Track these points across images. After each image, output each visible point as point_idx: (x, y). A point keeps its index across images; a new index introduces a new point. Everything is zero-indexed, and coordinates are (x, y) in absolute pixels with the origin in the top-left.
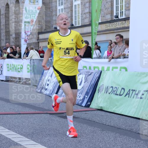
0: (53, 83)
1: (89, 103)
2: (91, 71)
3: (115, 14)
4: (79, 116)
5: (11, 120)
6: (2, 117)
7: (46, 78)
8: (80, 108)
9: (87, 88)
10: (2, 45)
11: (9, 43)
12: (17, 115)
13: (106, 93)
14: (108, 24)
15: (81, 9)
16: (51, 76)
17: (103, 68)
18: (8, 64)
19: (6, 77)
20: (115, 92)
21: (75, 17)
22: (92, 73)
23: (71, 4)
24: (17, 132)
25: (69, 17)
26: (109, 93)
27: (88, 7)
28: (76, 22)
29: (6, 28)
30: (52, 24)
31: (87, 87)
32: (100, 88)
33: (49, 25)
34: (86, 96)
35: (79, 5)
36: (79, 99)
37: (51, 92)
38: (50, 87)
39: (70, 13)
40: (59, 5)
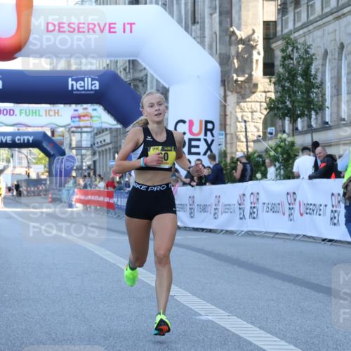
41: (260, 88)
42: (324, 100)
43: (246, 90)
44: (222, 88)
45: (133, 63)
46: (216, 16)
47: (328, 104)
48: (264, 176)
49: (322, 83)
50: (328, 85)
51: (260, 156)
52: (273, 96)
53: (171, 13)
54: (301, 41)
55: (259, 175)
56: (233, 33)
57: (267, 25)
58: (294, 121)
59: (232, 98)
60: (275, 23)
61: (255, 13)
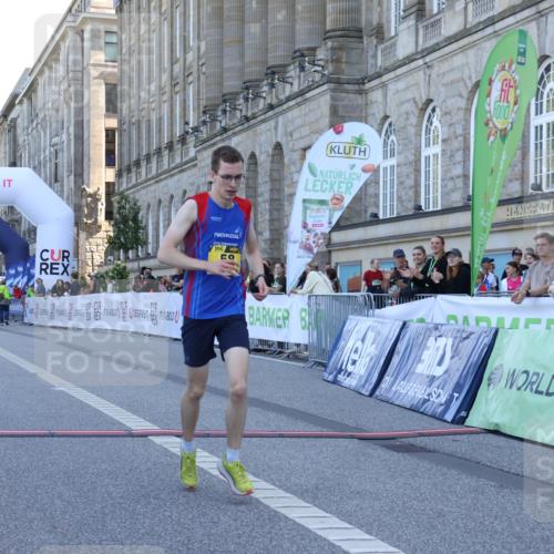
0: (368, 359)
1: (463, 414)
2: (469, 329)
3: (532, 181)
4: (437, 448)
7: (350, 344)
8: (438, 427)
9: (458, 374)
12: (274, 439)
13: (511, 387)
14: (513, 207)
15: (442, 166)
16: (363, 340)
17: (501, 320)
18: (251, 308)
20: (534, 387)
21: (427, 187)
22: (471, 334)
23: (415, 155)
25: (411, 187)
26: (519, 389)
27: (459, 163)
28: (427, 200)
30: (365, 206)
31: (458, 370)
32: (492, 373)
33: (359, 209)
34: (456, 395)
35: (436, 156)
36: (437, 401)
37: (363, 382)
38: (360, 370)
39: (412, 177)
40: (385, 158)
41: (103, 228)
42: (147, 238)
43: (93, 229)
44: (76, 228)
45: (11, 209)
46: (72, 177)
47: (150, 240)
48: (105, 290)
49: (146, 227)
50: (150, 228)
52: (112, 234)
53: (40, 175)
54: (132, 196)
56: (84, 189)
57: (108, 184)
58: (126, 252)
59: (83, 235)
60: (113, 184)
61: (100, 176)
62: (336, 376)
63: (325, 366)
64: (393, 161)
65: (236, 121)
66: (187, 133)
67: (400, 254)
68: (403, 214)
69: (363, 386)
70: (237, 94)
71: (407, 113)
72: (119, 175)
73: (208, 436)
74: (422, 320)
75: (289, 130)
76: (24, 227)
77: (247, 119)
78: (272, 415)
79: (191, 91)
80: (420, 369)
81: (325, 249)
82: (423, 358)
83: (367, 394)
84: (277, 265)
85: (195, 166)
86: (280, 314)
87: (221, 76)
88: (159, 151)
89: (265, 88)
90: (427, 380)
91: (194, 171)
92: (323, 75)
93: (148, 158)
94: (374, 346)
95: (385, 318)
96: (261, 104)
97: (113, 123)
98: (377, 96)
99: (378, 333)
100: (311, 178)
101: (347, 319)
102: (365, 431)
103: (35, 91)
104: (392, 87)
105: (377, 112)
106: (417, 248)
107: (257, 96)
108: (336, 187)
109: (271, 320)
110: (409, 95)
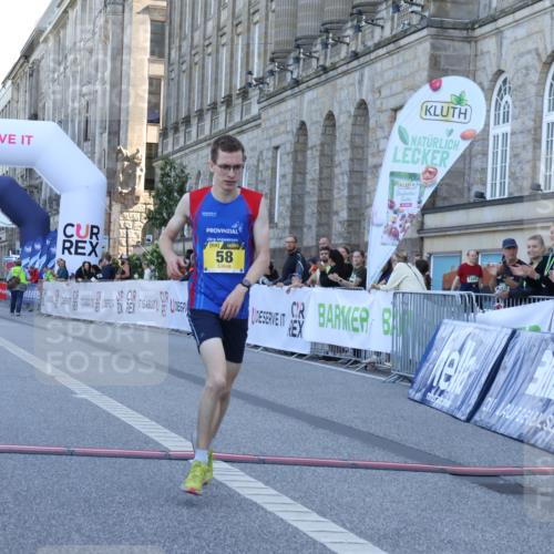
0: (466, 375)
5: (325, 484)
6: (298, 473)
7: (444, 355)
10: (305, 244)
11: (328, 236)
12: (345, 470)
16: (460, 351)
18: (321, 305)
19: (314, 344)
21: (549, 161)
23: (535, 121)
24: (348, 525)
25: (528, 161)
28: (548, 178)
29: (320, 190)
30: (469, 183)
33: (460, 186)
37: (459, 403)
38: (455, 388)
39: (530, 148)
40: (497, 123)
41: (142, 200)
43: (129, 201)
44: (108, 199)
45: (30, 172)
46: (106, 135)
51: (138, 259)
52: (152, 208)
53: (66, 130)
54: (178, 161)
55: (136, 276)
56: (120, 151)
57: (149, 146)
59: (116, 208)
60: (157, 145)
61: (140, 136)
62: (425, 395)
63: (411, 381)
64: (507, 128)
65: (310, 72)
66: (250, 85)
67: (511, 245)
68: (516, 195)
69: (459, 409)
70: (315, 38)
71: (527, 68)
72: (164, 134)
73: (264, 462)
74: (536, 329)
75: (377, 85)
76: (44, 195)
77: (325, 70)
78: (344, 440)
79: (257, 32)
80: (532, 389)
81: (416, 235)
82: (536, 375)
83: (463, 418)
84: (356, 254)
85: (258, 126)
86: (357, 315)
87: (295, 15)
88: (214, 107)
89: (350, 32)
90: (541, 404)
91: (257, 132)
92: (423, 17)
93: (200, 114)
94: (475, 358)
95: (488, 324)
96: (344, 52)
97: (159, 69)
98: (489, 45)
99: (480, 343)
100: (401, 146)
101: (441, 323)
102: (460, 465)
103: (64, 26)
104: (509, 34)
105: (488, 65)
106: (534, 238)
107: (339, 41)
108: (429, 158)
109: (345, 322)
110: (531, 45)
